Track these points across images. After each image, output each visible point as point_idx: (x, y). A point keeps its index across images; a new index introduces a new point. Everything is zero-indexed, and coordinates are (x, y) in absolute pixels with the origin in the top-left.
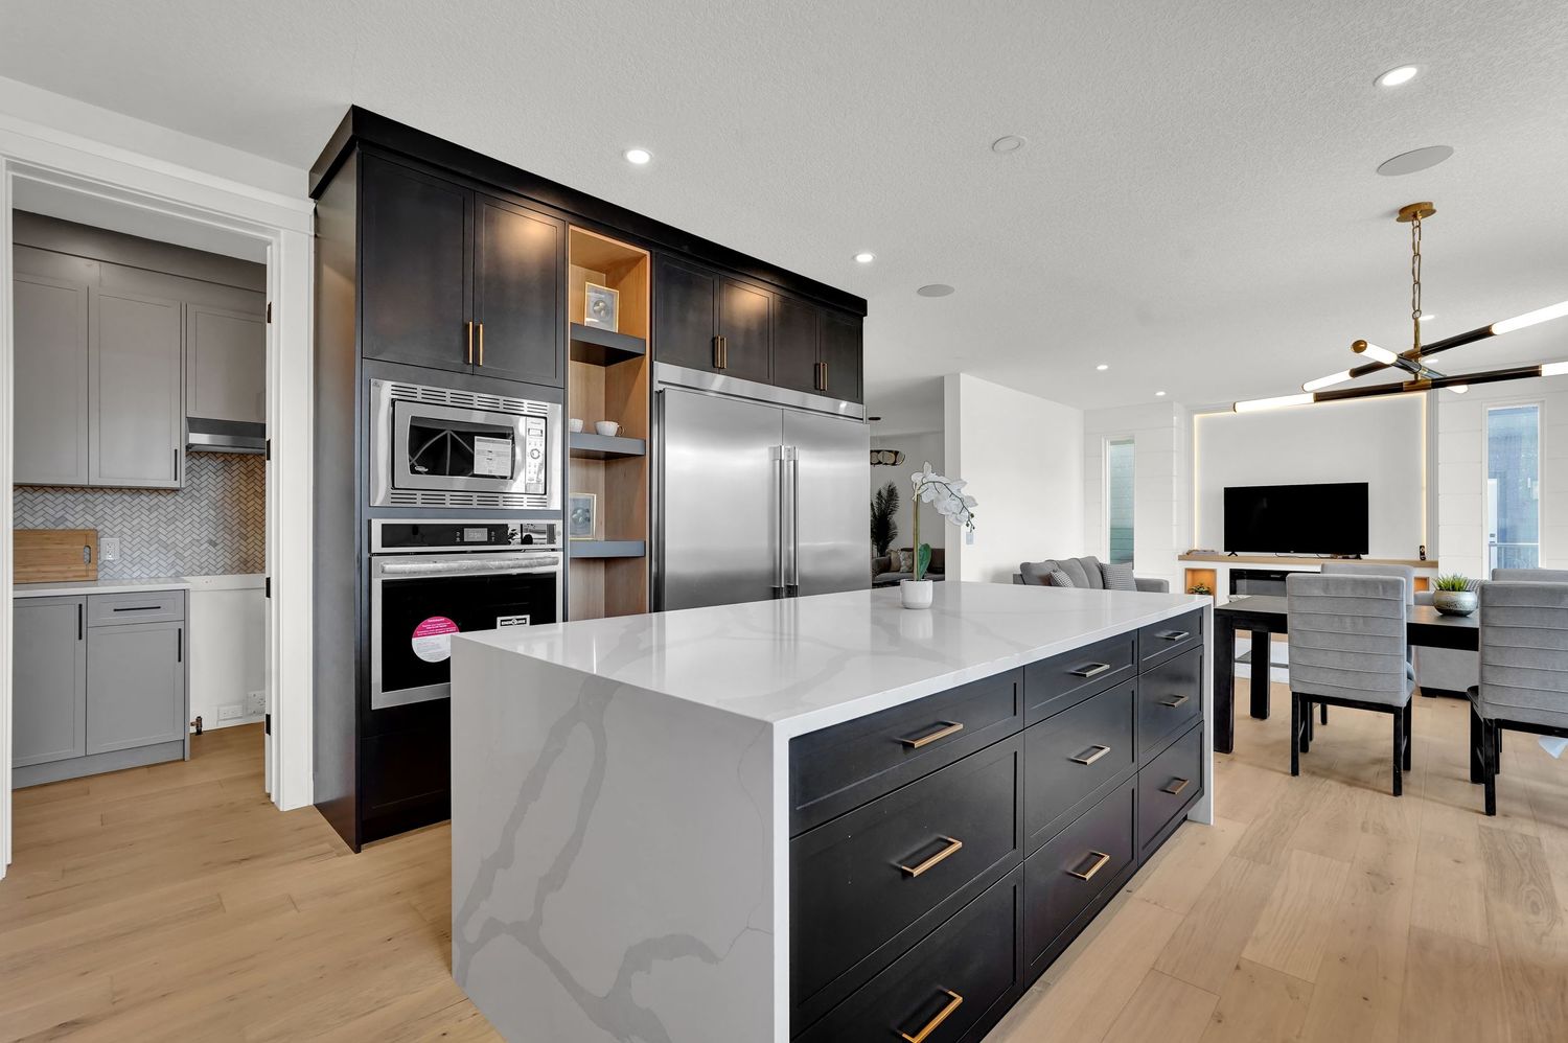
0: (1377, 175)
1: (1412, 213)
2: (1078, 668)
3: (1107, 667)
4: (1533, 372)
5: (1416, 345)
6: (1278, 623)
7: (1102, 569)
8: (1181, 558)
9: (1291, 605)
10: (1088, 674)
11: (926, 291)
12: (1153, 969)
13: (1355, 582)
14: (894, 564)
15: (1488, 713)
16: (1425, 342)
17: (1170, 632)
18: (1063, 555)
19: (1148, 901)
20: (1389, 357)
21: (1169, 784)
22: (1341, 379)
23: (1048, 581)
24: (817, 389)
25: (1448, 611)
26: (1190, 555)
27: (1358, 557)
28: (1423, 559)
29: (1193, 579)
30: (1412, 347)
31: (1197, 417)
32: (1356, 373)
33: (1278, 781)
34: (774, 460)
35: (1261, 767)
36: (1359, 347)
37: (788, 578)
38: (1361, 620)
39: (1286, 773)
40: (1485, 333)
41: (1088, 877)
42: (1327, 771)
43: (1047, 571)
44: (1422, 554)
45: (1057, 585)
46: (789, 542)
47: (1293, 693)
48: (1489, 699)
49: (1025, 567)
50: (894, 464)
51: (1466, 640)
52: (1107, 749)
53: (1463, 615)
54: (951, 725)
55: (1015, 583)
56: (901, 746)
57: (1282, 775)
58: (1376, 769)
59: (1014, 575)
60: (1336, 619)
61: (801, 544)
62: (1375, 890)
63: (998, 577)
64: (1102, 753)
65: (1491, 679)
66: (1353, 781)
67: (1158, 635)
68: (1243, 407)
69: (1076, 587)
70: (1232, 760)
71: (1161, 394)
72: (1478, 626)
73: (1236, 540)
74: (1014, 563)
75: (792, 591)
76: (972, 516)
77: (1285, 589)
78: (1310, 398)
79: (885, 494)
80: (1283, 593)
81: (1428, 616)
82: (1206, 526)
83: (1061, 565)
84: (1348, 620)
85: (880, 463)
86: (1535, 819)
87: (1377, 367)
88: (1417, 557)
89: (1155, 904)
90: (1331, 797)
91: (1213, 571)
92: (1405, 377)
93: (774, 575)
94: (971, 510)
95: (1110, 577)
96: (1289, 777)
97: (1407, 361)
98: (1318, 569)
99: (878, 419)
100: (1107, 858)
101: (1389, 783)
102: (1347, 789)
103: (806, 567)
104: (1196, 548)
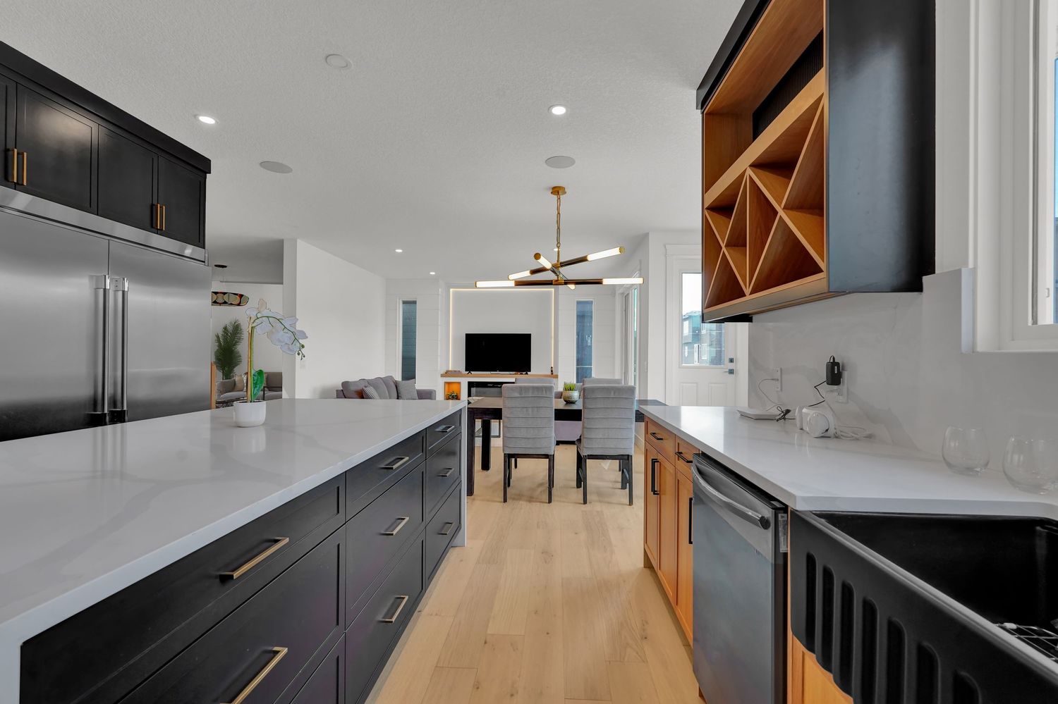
0: (545, 165)
1: (557, 191)
2: (387, 462)
3: (407, 458)
4: (599, 282)
5: (558, 261)
6: (497, 414)
7: (397, 385)
8: (442, 376)
9: (504, 403)
10: (394, 467)
11: (266, 165)
12: (436, 666)
13: (534, 388)
14: (238, 385)
15: (584, 453)
16: (562, 260)
17: (444, 427)
18: (371, 375)
19: (431, 615)
20: (548, 265)
21: (443, 528)
22: (525, 275)
23: (362, 395)
24: (152, 227)
25: (569, 402)
26: (447, 374)
27: (527, 374)
28: (552, 374)
29: (449, 389)
30: (556, 262)
31: (451, 290)
32: (534, 272)
33: (498, 506)
34: (97, 289)
35: (488, 501)
36: (537, 256)
37: (114, 402)
38: (536, 409)
39: (501, 502)
40: (583, 259)
41: (393, 620)
42: (519, 497)
43: (359, 388)
44: (552, 371)
45: (368, 397)
46: (115, 369)
47: (505, 454)
48: (585, 445)
49: (345, 384)
50: (239, 305)
51: (575, 415)
52: (407, 519)
53: (573, 403)
54: (276, 541)
55: (338, 397)
56: (218, 580)
57: (499, 504)
58: (540, 489)
59: (337, 391)
60: (525, 409)
61: (131, 370)
62: (546, 562)
63: (325, 394)
64: (404, 522)
65: (587, 435)
66: (531, 499)
67: (437, 430)
68: (480, 284)
69: (381, 399)
70: (474, 499)
71: (433, 273)
72: (581, 408)
73: (472, 365)
74: (336, 381)
75: (118, 417)
76: (303, 346)
77: (501, 392)
78: (512, 284)
79: (230, 328)
80: (500, 395)
81: (561, 404)
82: (454, 357)
83: (370, 383)
84: (530, 410)
85: (225, 303)
86: (600, 501)
87: (542, 270)
88: (550, 373)
89: (436, 615)
90: (523, 511)
91: (459, 383)
92: (554, 278)
93: (95, 402)
94: (302, 341)
95: (401, 389)
96: (502, 504)
97: (555, 269)
98: (513, 380)
99: (225, 267)
100: (407, 598)
101: (546, 497)
102: (528, 503)
103: (137, 391)
104: (450, 369)
